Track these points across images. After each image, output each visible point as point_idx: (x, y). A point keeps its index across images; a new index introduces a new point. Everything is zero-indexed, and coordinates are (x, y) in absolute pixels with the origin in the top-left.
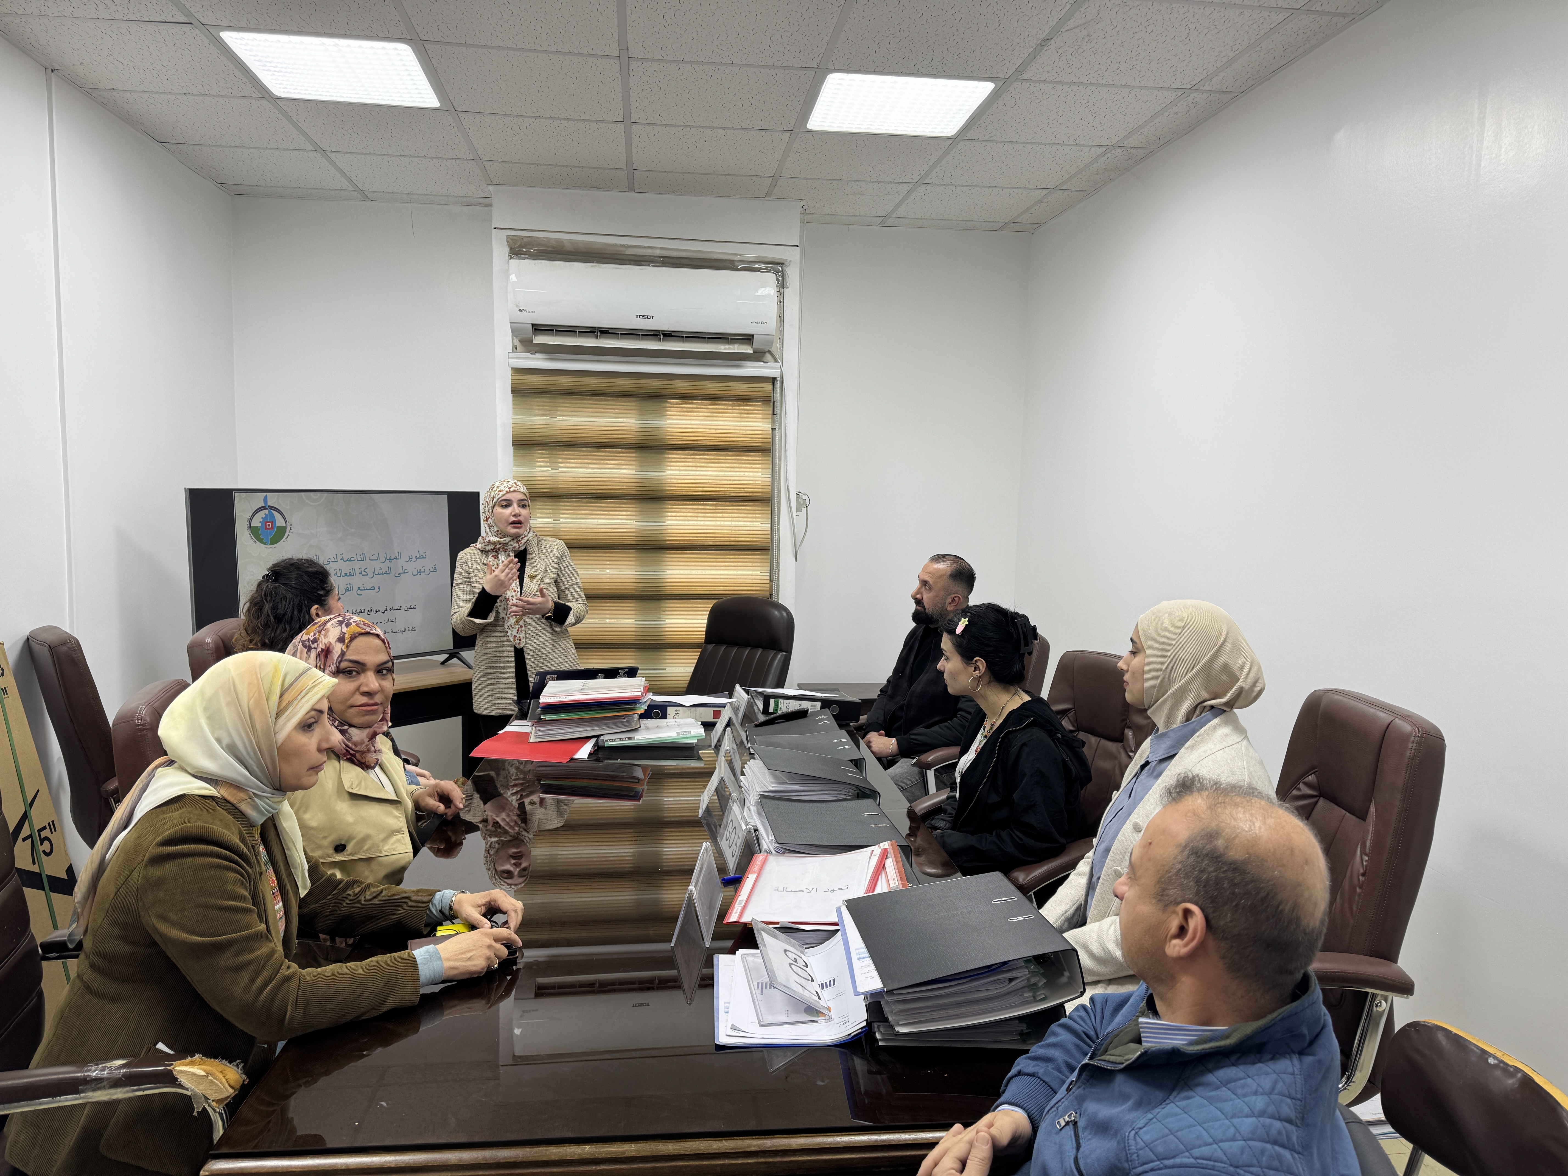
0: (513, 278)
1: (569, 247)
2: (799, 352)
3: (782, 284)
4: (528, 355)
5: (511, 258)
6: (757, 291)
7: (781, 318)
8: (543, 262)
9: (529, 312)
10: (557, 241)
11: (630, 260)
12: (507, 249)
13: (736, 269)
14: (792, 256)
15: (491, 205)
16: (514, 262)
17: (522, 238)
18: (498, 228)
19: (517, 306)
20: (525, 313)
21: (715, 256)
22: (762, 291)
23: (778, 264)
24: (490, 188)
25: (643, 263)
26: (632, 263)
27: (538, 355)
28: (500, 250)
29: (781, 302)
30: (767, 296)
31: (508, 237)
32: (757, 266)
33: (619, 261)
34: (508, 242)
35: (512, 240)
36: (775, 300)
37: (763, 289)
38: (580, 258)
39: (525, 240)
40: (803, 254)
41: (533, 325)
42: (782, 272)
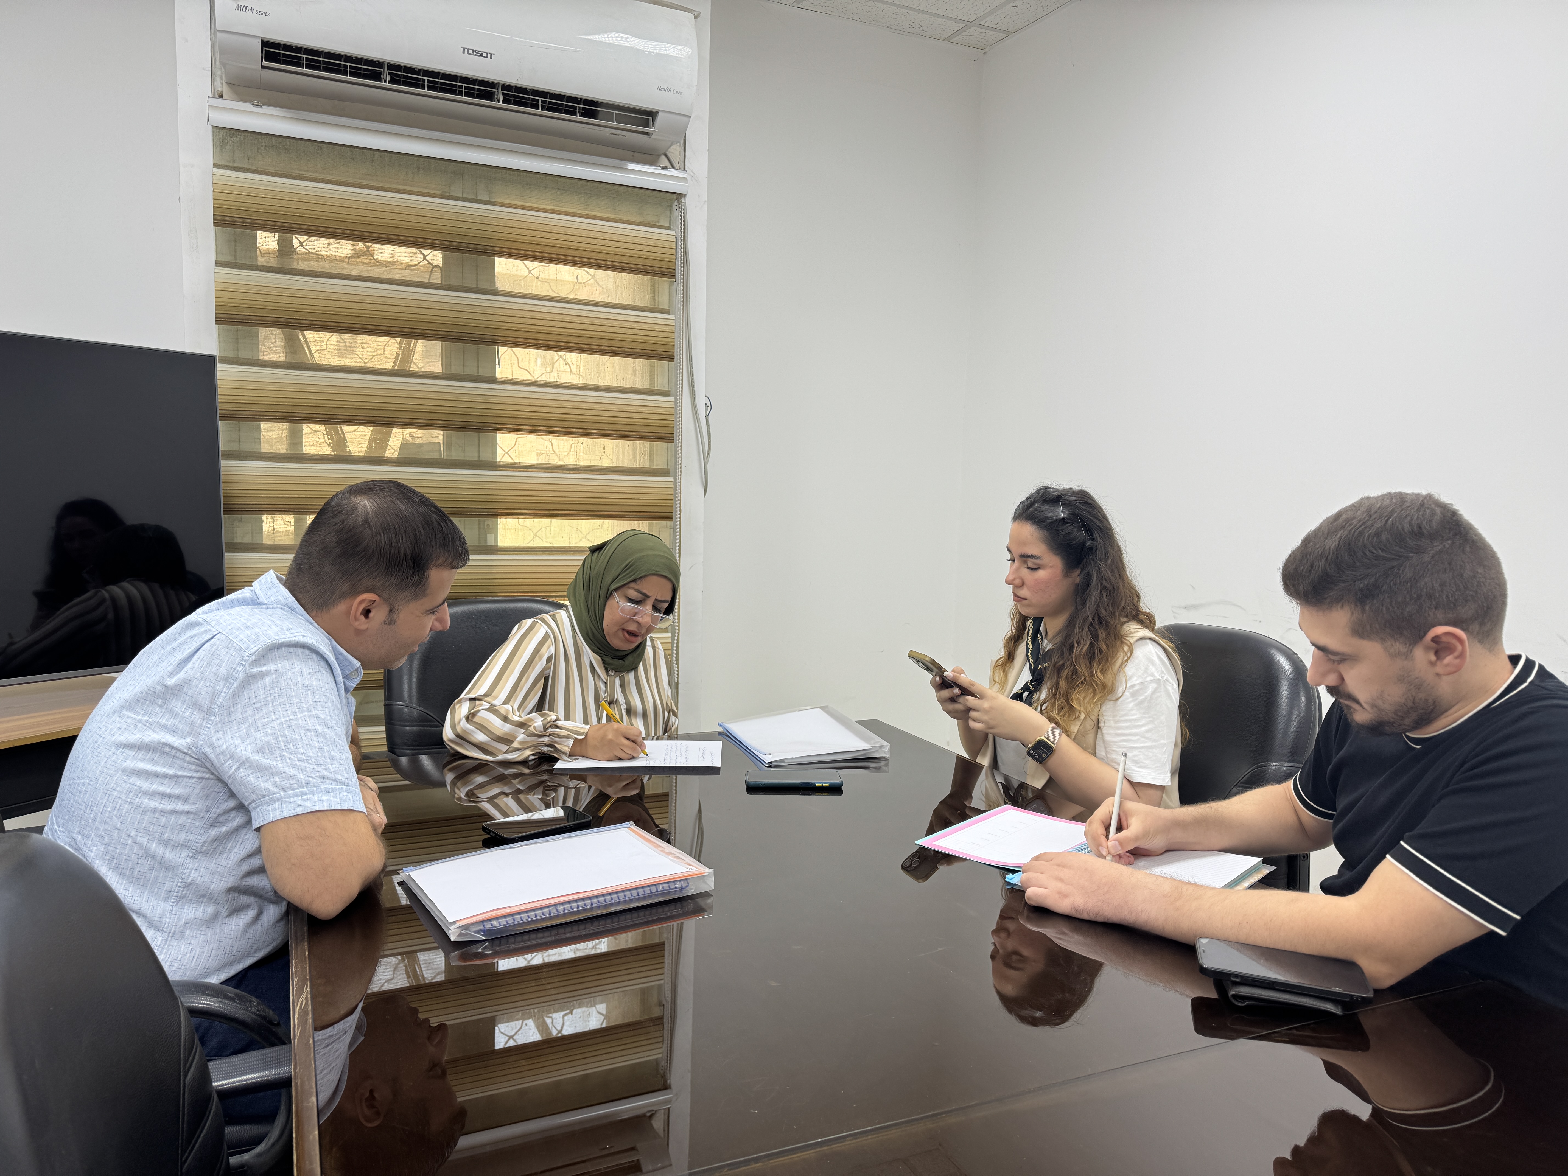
4: (249, 107)
9: (258, 13)
20: (251, 13)
27: (266, 109)
41: (265, 44)
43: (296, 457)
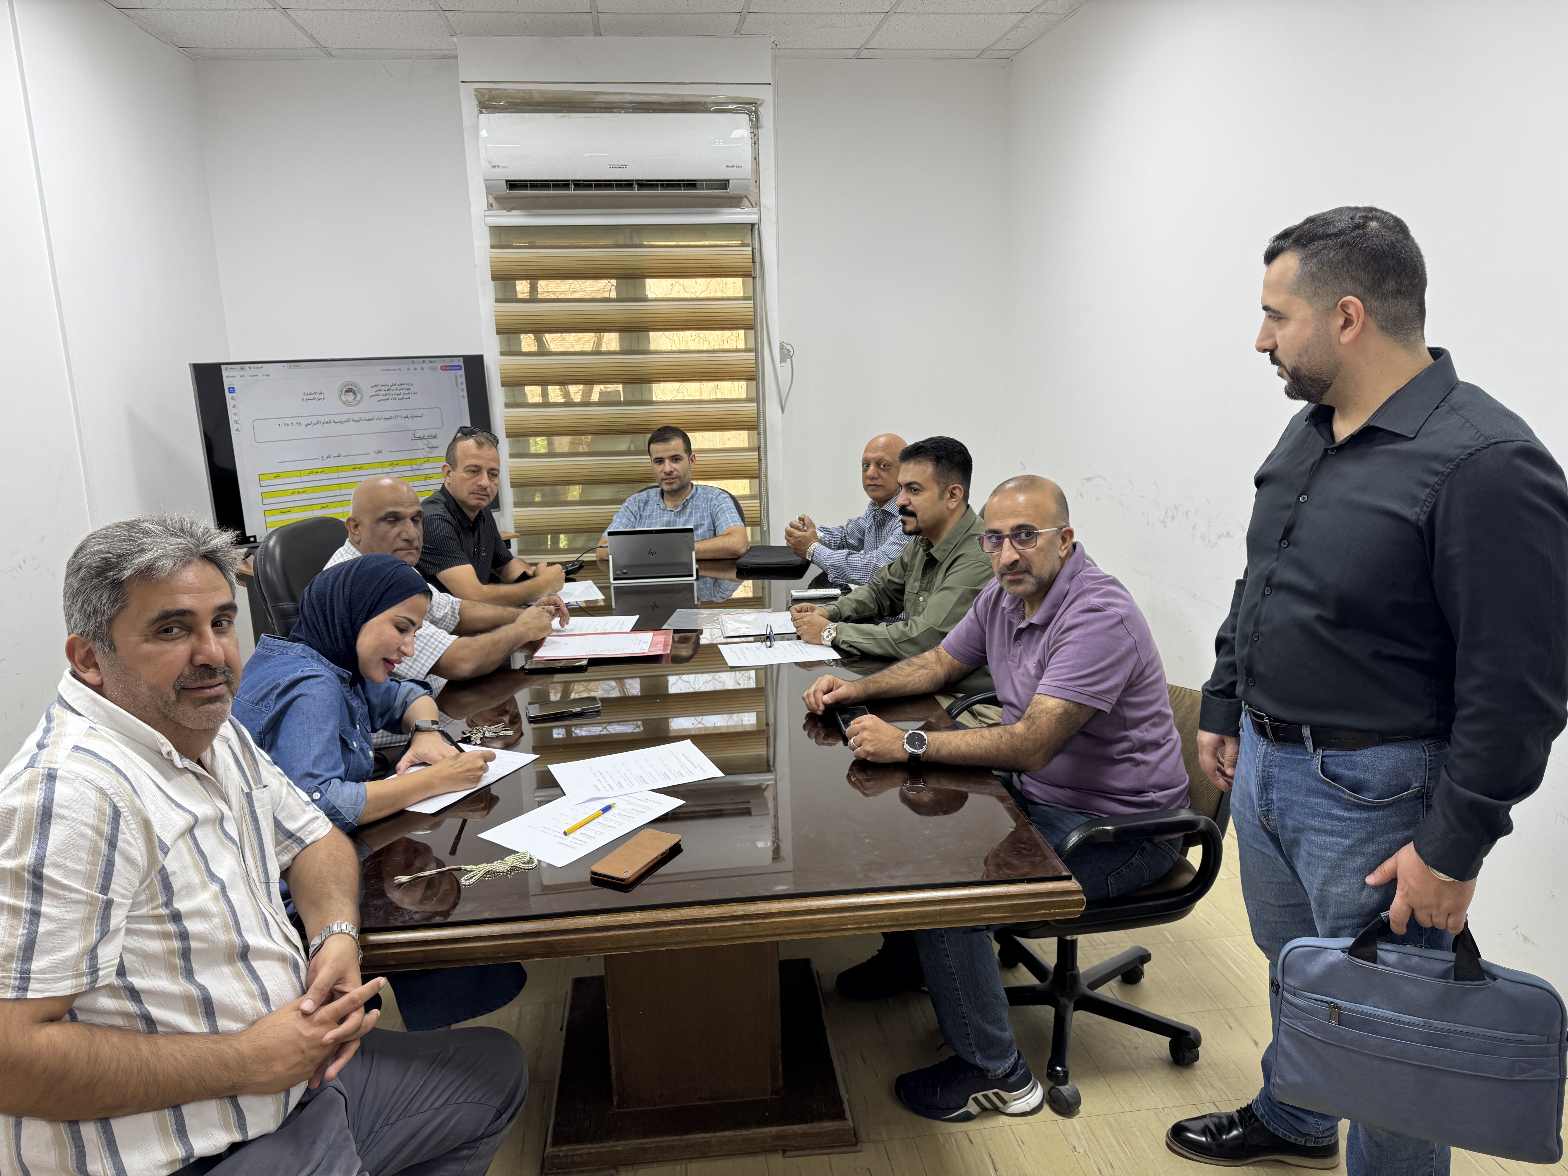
0: (484, 133)
1: (537, 98)
2: (777, 195)
3: (756, 125)
4: (504, 212)
5: (481, 112)
6: (731, 135)
7: (756, 159)
8: (513, 115)
9: (502, 167)
10: (525, 91)
11: (600, 108)
12: (475, 102)
13: (708, 111)
14: (765, 94)
15: (456, 57)
16: (485, 118)
17: (490, 90)
18: (465, 82)
19: (490, 162)
20: (497, 169)
21: (687, 99)
22: (736, 134)
23: (751, 104)
24: (454, 39)
25: (615, 110)
26: (602, 110)
27: (514, 212)
28: (469, 105)
29: (756, 143)
30: (742, 138)
31: (476, 90)
32: (730, 107)
33: (589, 110)
34: (476, 96)
35: (480, 93)
36: (749, 142)
37: (737, 131)
38: (550, 108)
39: (494, 92)
40: (776, 93)
41: (507, 181)
42: (756, 112)
43: (546, 404)
